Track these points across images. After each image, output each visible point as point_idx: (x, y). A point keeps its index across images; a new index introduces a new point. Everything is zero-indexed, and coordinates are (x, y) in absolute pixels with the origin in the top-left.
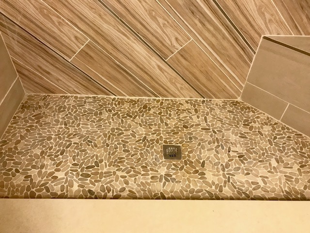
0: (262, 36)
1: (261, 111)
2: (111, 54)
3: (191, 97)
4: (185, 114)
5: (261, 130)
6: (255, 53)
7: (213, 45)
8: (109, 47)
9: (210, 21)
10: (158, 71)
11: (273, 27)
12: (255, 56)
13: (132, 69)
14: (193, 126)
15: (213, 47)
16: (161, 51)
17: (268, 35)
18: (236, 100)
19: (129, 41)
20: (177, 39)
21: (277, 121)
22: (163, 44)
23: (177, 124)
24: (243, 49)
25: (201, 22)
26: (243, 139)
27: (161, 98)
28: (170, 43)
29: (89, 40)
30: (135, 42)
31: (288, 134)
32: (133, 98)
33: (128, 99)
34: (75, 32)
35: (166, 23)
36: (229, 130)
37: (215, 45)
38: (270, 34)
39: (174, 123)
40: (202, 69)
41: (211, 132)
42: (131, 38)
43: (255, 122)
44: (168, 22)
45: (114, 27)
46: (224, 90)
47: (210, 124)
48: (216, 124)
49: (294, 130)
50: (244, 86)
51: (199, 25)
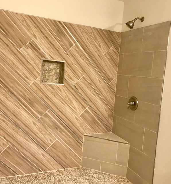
0: (84, 135)
1: (91, 169)
2: (19, 150)
3: (58, 169)
4: (58, 177)
5: (93, 176)
6: (83, 143)
7: (66, 141)
8: (19, 147)
9: (63, 131)
10: (42, 157)
11: (87, 131)
12: (83, 144)
13: (29, 157)
14: (63, 180)
15: (65, 141)
16: (43, 146)
17: (86, 134)
18: (79, 167)
19: (29, 143)
20: (50, 140)
21: (99, 171)
22: (45, 143)
23: (55, 181)
24: (78, 141)
25: (60, 132)
26: (87, 180)
27: (43, 172)
28: (47, 142)
29: (10, 144)
30: (32, 143)
31: (105, 175)
32: (29, 174)
33: (25, 176)
34: (3, 142)
35: (46, 133)
36: (80, 178)
37: (67, 141)
38: (87, 134)
39: (53, 181)
40: (62, 153)
41: (72, 181)
42: (30, 142)
43: (90, 174)
44: (47, 133)
45: (23, 137)
46: (73, 162)
47: (71, 178)
48: (73, 177)
49: (106, 173)
50: (81, 159)
51: (59, 133)
